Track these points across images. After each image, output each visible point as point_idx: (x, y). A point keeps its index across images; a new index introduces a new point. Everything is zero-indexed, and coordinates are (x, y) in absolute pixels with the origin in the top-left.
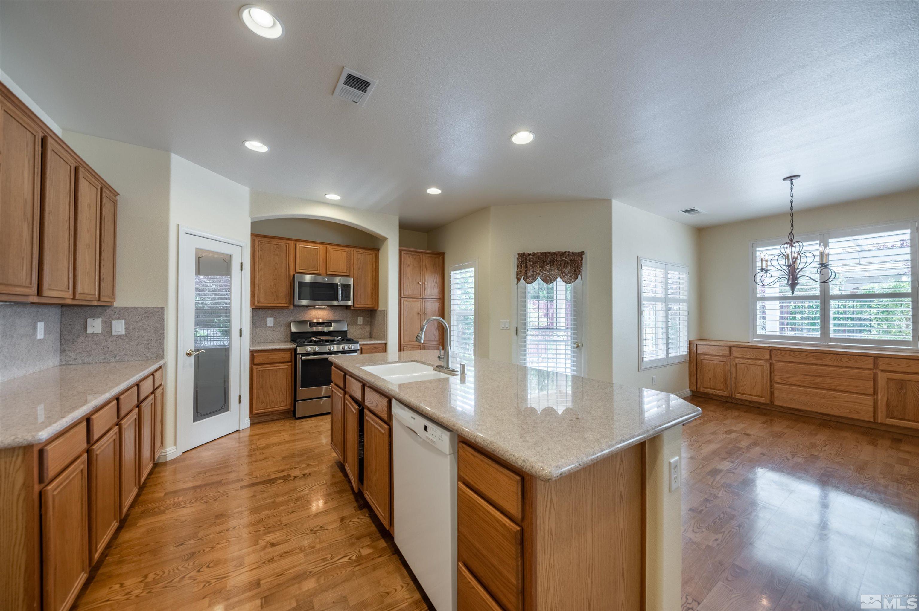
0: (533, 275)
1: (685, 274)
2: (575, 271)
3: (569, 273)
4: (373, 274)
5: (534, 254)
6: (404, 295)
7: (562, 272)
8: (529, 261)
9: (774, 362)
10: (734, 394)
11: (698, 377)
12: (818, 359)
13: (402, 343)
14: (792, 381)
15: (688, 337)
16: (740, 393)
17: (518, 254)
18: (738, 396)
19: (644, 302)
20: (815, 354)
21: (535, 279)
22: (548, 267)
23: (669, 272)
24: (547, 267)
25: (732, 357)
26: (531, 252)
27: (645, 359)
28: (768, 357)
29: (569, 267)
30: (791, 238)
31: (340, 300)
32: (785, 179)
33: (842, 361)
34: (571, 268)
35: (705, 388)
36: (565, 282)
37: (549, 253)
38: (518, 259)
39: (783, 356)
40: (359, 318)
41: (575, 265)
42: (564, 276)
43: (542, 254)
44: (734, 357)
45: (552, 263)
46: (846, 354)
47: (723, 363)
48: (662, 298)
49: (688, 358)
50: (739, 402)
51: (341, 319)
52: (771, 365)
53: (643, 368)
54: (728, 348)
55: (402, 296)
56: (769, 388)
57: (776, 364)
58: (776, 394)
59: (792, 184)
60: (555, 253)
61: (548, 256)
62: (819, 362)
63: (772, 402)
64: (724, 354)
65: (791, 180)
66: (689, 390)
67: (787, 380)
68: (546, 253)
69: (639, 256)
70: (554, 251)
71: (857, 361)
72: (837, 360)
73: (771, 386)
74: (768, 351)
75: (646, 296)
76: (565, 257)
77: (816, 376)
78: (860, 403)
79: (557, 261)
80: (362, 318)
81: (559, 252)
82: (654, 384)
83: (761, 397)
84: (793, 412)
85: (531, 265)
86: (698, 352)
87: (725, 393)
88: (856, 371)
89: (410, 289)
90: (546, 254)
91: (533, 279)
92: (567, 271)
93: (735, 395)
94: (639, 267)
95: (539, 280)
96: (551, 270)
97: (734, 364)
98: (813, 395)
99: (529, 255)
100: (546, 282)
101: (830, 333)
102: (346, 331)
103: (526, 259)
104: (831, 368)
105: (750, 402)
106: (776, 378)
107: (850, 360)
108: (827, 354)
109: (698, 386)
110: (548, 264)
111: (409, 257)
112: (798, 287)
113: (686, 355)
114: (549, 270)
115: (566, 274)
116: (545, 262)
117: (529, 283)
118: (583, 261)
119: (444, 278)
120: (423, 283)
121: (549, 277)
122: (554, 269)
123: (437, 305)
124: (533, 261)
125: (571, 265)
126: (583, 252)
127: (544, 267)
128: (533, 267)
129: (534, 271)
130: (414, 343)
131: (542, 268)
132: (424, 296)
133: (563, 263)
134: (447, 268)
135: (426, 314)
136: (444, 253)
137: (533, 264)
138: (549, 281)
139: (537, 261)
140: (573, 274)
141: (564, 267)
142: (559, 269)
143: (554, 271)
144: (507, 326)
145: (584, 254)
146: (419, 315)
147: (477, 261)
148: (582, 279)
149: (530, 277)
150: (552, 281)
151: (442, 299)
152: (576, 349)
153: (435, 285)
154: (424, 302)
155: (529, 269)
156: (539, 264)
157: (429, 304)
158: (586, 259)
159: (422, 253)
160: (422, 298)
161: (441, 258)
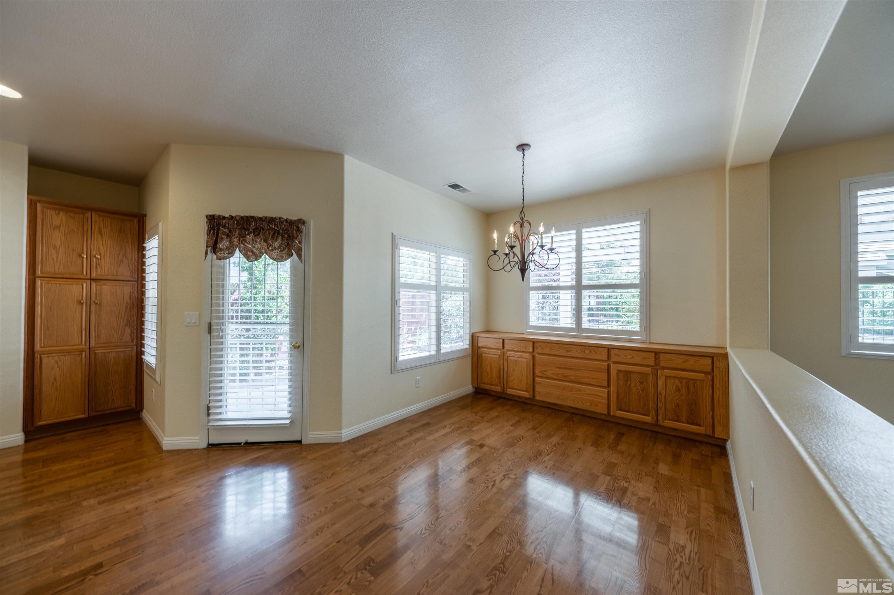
0: (227, 248)
1: (468, 260)
2: (288, 244)
3: (279, 247)
5: (232, 218)
6: (42, 273)
7: (268, 245)
8: (224, 227)
9: (536, 354)
10: (506, 389)
11: (479, 373)
12: (568, 351)
13: (38, 347)
14: (549, 374)
15: (470, 329)
16: (510, 388)
17: (207, 216)
18: (510, 391)
19: (401, 290)
20: (566, 346)
21: (231, 253)
22: (249, 238)
23: (442, 256)
25: (505, 350)
26: (227, 215)
27: (401, 358)
28: (531, 350)
29: (280, 239)
30: (522, 217)
32: (518, 148)
33: (585, 353)
34: (282, 240)
35: (484, 383)
36: (273, 259)
37: (252, 217)
38: (207, 222)
39: (542, 348)
41: (289, 236)
42: (272, 250)
43: (242, 218)
44: (506, 350)
45: (257, 232)
46: (587, 345)
47: (498, 356)
48: (430, 285)
49: (470, 351)
50: (511, 398)
52: (534, 357)
53: (397, 369)
54: (501, 341)
55: (38, 274)
56: (532, 383)
57: (537, 356)
58: (537, 388)
59: (524, 154)
60: (260, 219)
61: (251, 223)
62: (569, 354)
63: (534, 396)
64: (498, 347)
65: (523, 150)
66: (471, 386)
67: (544, 373)
68: (247, 217)
69: (394, 234)
70: (260, 216)
71: (596, 352)
72: (582, 352)
73: (534, 380)
74: (531, 343)
75: (403, 282)
76: (275, 225)
77: (566, 369)
78: (598, 396)
79: (263, 230)
81: (266, 217)
82: (418, 386)
83: (526, 391)
84: (551, 406)
85: (224, 233)
86: (479, 345)
87: (498, 389)
88: (595, 362)
90: (248, 219)
92: (276, 245)
93: (506, 391)
94: (394, 247)
95: (237, 253)
96: (256, 241)
97: (506, 358)
98: (564, 388)
99: (224, 218)
100: (248, 258)
101: (582, 324)
103: (218, 224)
104: (577, 360)
105: (519, 397)
106: (537, 372)
107: (591, 352)
108: (574, 346)
109: (479, 382)
110: (251, 233)
111: (58, 215)
113: (467, 349)
114: (253, 242)
115: (275, 249)
116: (246, 230)
117: (219, 259)
118: (302, 232)
119: (141, 249)
120: (91, 257)
121: (252, 252)
122: (259, 241)
123: (127, 289)
124: (228, 228)
125: (286, 236)
126: (300, 220)
127: (245, 237)
128: (228, 236)
129: (231, 242)
130: (67, 348)
131: (242, 238)
132: (94, 275)
133: (272, 233)
134: (147, 236)
135: (100, 304)
136: (145, 216)
137: (230, 231)
138: (252, 258)
139: (235, 229)
140: (284, 249)
141: (274, 238)
142: (266, 241)
143: (260, 243)
144: (194, 321)
145: (302, 222)
146: (82, 304)
147: (160, 224)
148: (299, 256)
149: (221, 250)
150: (257, 257)
151: (137, 281)
152: (296, 352)
153: (122, 261)
154: (94, 284)
155: (222, 239)
156: (237, 231)
157: (107, 288)
158: (309, 229)
159: (92, 210)
160: (91, 279)
161: (136, 221)
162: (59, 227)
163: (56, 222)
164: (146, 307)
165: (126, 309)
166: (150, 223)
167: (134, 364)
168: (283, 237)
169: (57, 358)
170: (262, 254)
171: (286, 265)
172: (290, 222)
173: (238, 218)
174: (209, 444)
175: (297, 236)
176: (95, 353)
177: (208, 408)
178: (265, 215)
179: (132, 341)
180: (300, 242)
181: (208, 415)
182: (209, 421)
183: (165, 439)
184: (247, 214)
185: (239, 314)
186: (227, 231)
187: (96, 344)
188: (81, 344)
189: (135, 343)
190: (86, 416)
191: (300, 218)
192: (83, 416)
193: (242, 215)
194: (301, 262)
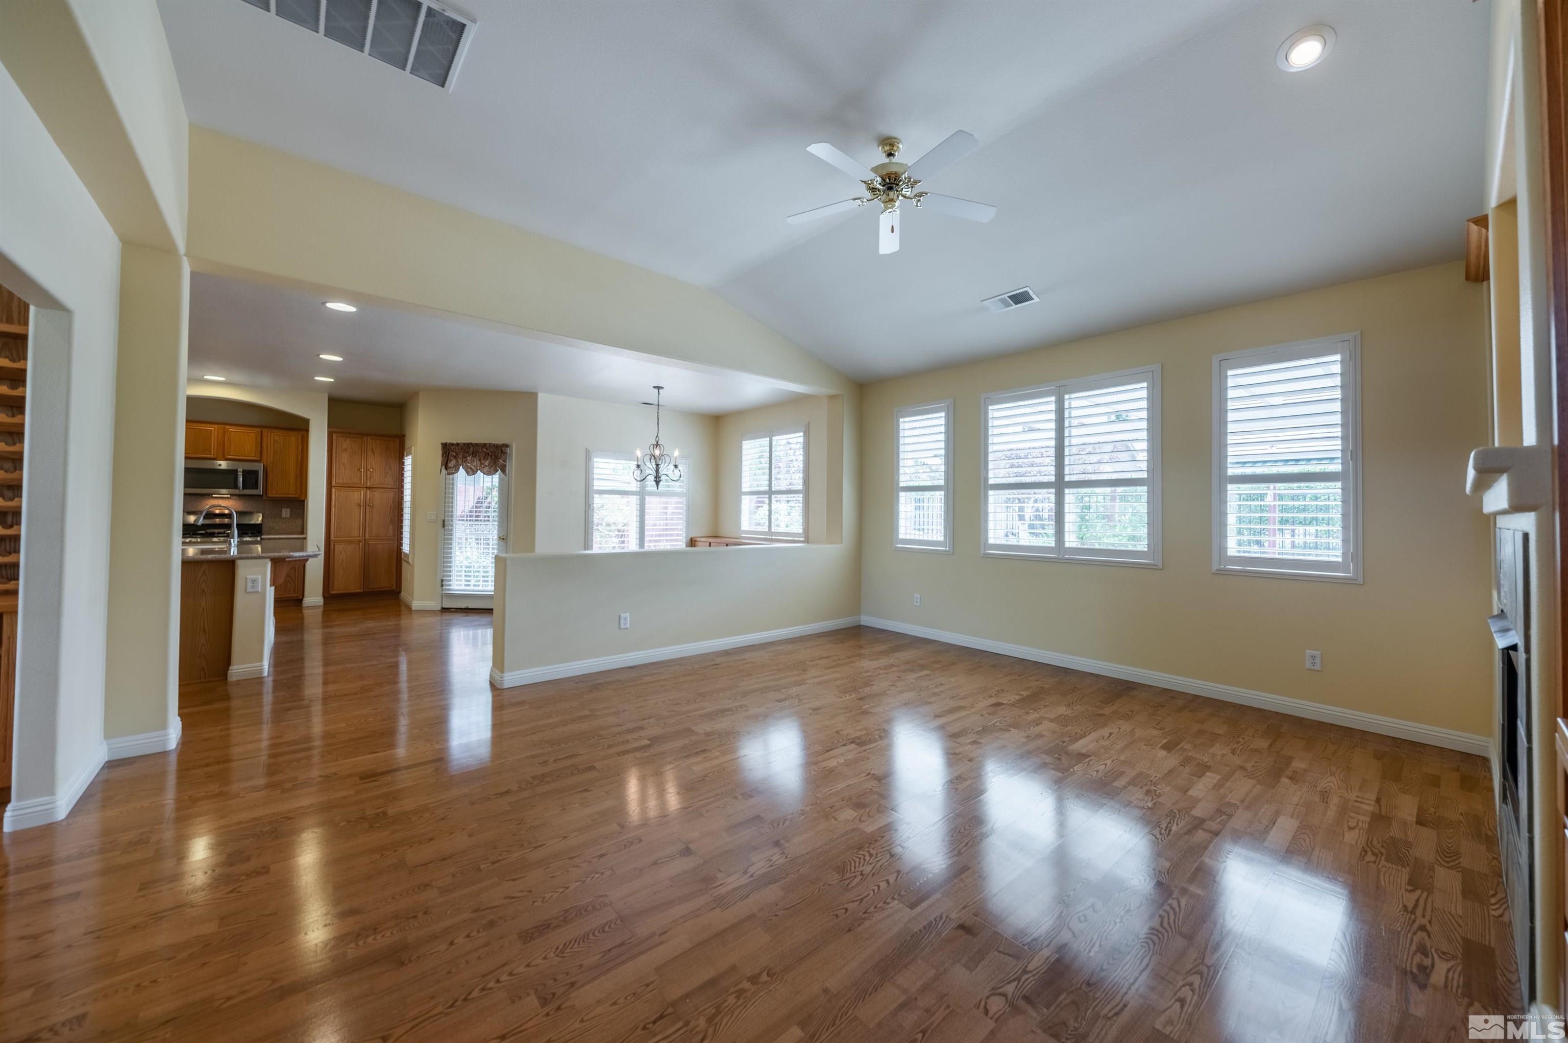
0: (455, 466)
2: (496, 462)
3: (490, 465)
4: (297, 461)
5: (458, 444)
6: (336, 483)
7: (481, 464)
8: (453, 451)
13: (332, 537)
17: (442, 444)
21: (457, 470)
24: (468, 458)
26: (455, 442)
29: (490, 458)
31: (241, 488)
32: (654, 387)
34: (491, 460)
36: (485, 473)
37: (471, 444)
38: (442, 448)
40: (284, 510)
41: (496, 456)
42: (484, 468)
43: (464, 444)
45: (474, 454)
48: (637, 491)
51: (248, 510)
55: (334, 483)
59: (659, 392)
60: (476, 444)
61: (470, 448)
65: (659, 389)
68: (468, 444)
69: (589, 449)
70: (475, 442)
75: (596, 489)
76: (486, 448)
79: (478, 452)
80: (288, 510)
81: (480, 444)
85: (453, 456)
89: (344, 475)
90: (468, 445)
91: (455, 470)
92: (487, 463)
94: (588, 459)
95: (461, 469)
99: (453, 444)
100: (468, 473)
102: (260, 525)
103: (448, 450)
110: (470, 455)
111: (346, 440)
112: (661, 483)
114: (472, 461)
115: (486, 466)
116: (467, 453)
117: (449, 474)
118: (506, 453)
119: (401, 464)
120: (367, 470)
121: (471, 469)
122: (475, 460)
123: (391, 495)
124: (455, 452)
125: (493, 457)
126: (504, 444)
127: (466, 458)
128: (455, 457)
129: (457, 462)
130: (350, 538)
131: (464, 460)
132: (368, 484)
133: (484, 455)
134: (405, 453)
135: (372, 507)
136: (404, 436)
137: (457, 454)
138: (471, 473)
139: (460, 452)
140: (492, 466)
141: (485, 458)
142: (480, 460)
143: (476, 462)
144: (433, 518)
145: (507, 446)
146: (360, 506)
147: (413, 448)
148: (504, 471)
149: (450, 468)
150: (474, 473)
151: (398, 489)
152: (502, 542)
153: (387, 473)
154: (368, 491)
155: (451, 460)
156: (461, 454)
157: (377, 494)
158: (512, 451)
159: (368, 435)
160: (366, 488)
161: (398, 441)
162: (346, 450)
163: (345, 446)
164: (404, 509)
165: (390, 510)
166: (407, 444)
167: (395, 554)
168: (491, 457)
169: (343, 545)
170: (477, 470)
171: (496, 478)
172: (497, 446)
173: (461, 445)
174: (443, 608)
175: (501, 456)
176: (369, 544)
177: (442, 581)
178: (480, 442)
179: (394, 536)
180: (505, 461)
181: (442, 586)
182: (443, 590)
183: (414, 602)
184: (468, 442)
185: (474, 514)
186: (454, 454)
187: (369, 536)
188: (359, 537)
189: (396, 537)
190: (362, 591)
191: (504, 443)
192: (359, 591)
193: (465, 442)
194: (505, 475)
